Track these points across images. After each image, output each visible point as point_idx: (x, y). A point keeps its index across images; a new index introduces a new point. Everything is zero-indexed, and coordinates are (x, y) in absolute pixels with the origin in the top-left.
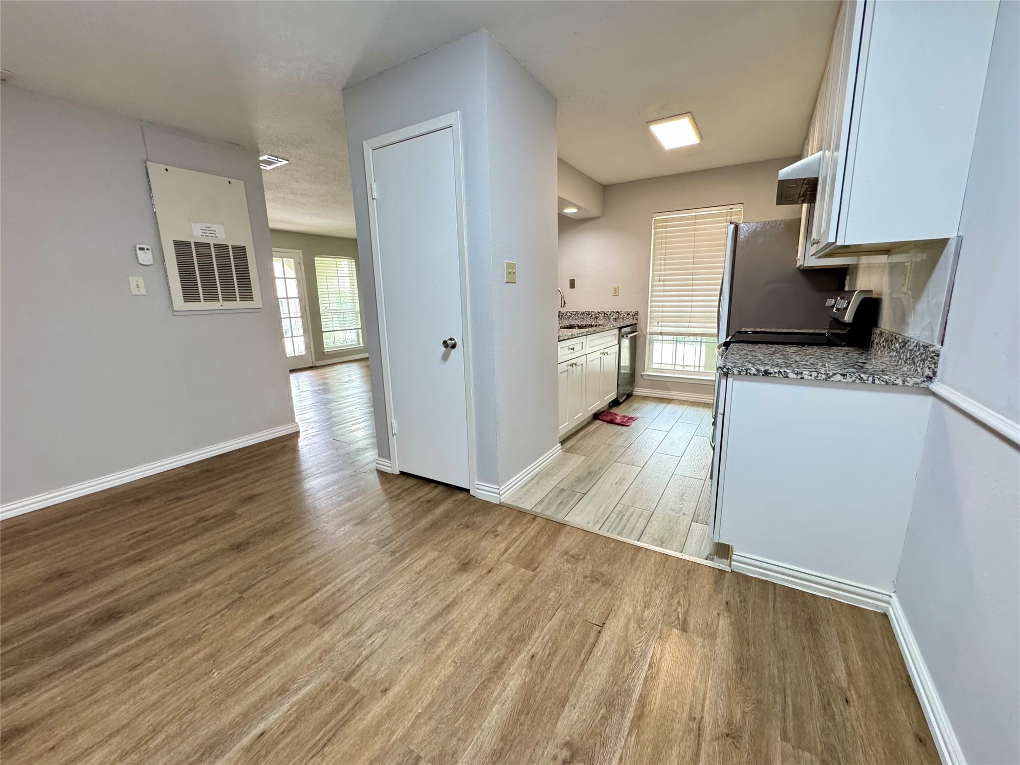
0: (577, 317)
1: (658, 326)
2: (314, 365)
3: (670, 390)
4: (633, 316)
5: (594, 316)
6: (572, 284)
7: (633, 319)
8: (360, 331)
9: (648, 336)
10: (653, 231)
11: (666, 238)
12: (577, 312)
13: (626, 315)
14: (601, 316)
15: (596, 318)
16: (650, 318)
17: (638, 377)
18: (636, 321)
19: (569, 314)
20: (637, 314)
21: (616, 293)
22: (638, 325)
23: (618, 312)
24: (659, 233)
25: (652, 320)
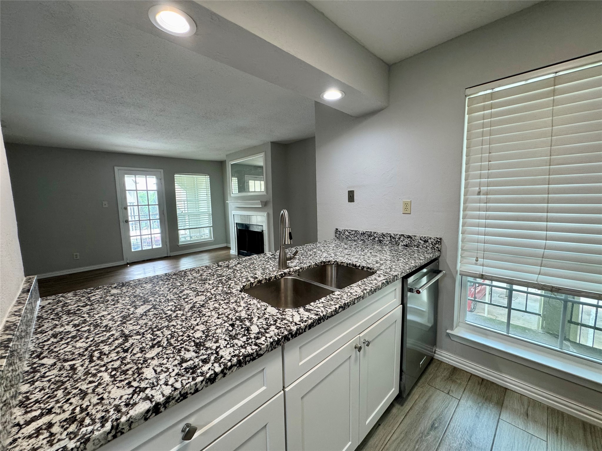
0: (356, 238)
1: (476, 264)
2: (169, 256)
3: (500, 371)
4: (434, 245)
5: (377, 239)
6: (351, 197)
7: (433, 248)
8: (212, 228)
9: (458, 277)
10: (467, 116)
11: (491, 125)
12: (356, 231)
13: (423, 242)
14: (387, 240)
15: (380, 241)
16: (462, 250)
17: (441, 338)
18: (437, 254)
19: (347, 233)
20: (439, 241)
21: (407, 209)
22: (440, 259)
23: (409, 237)
24: (478, 118)
25: (466, 253)
